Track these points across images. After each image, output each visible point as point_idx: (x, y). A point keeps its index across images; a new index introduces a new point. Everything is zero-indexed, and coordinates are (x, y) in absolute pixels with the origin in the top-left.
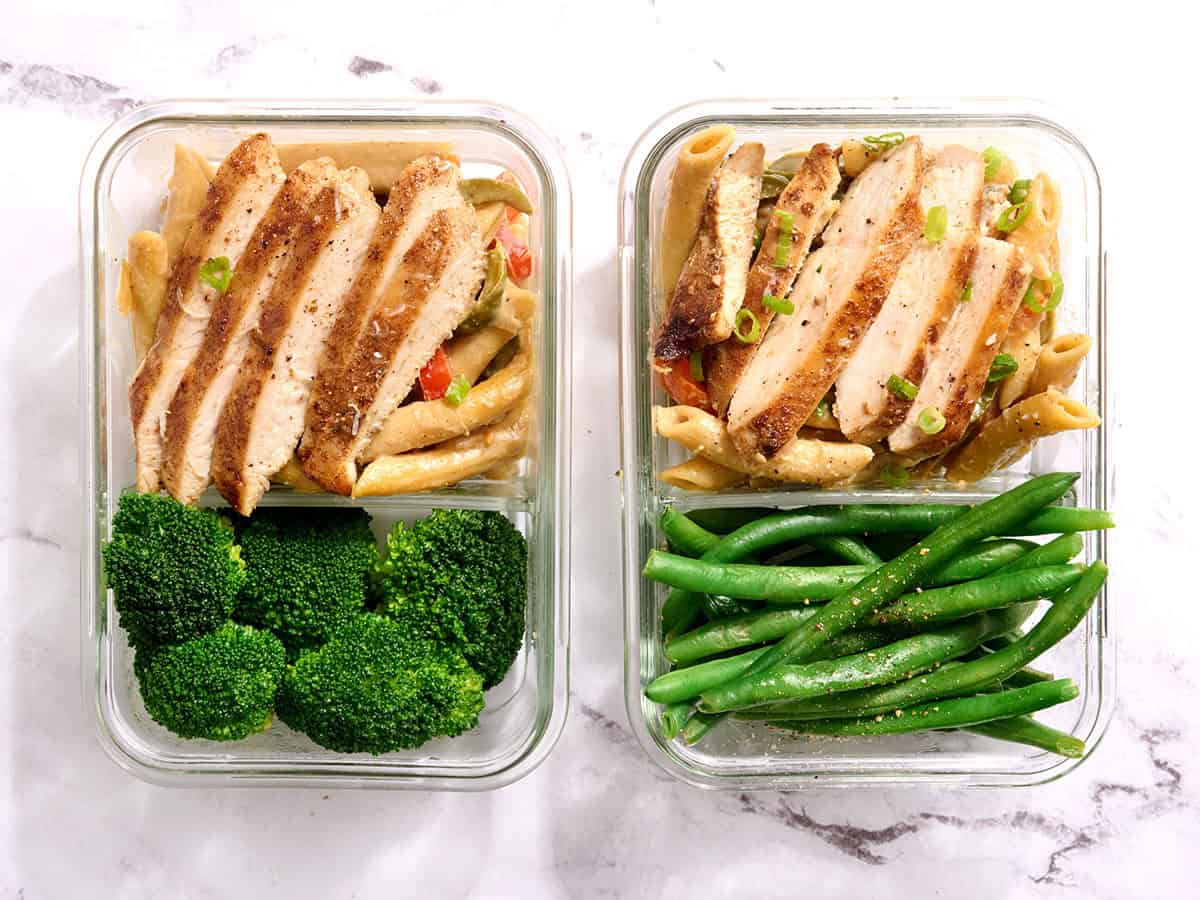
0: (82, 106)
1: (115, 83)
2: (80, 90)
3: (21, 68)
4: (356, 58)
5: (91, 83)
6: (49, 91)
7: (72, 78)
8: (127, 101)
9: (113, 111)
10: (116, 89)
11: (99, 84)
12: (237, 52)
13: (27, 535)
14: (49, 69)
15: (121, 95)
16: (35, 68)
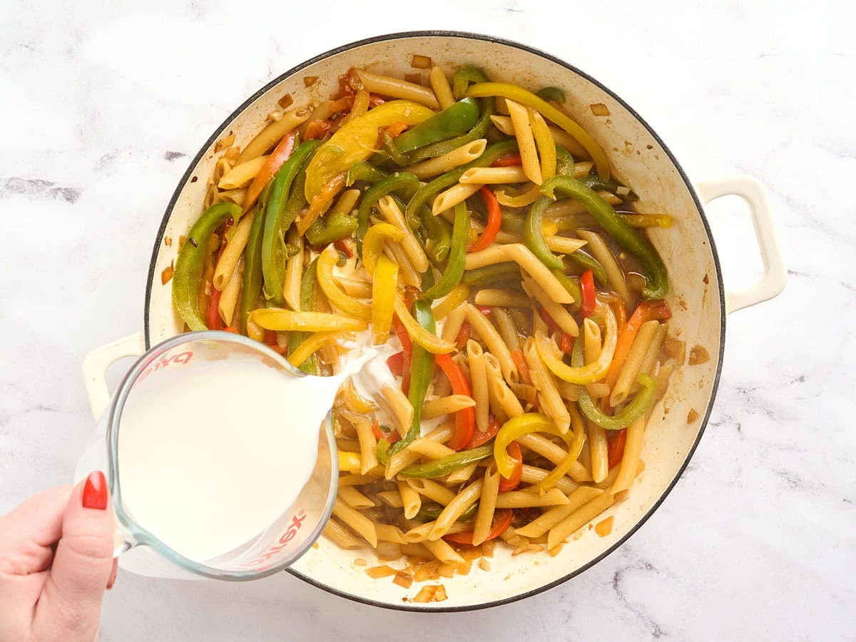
0: (37, 195)
1: (51, 182)
2: (35, 186)
3: (5, 180)
4: (167, 152)
5: (40, 183)
6: (20, 189)
7: (30, 181)
8: (59, 189)
9: (52, 195)
10: (52, 184)
11: (44, 182)
12: (110, 158)
13: (41, 407)
14: (18, 178)
15: (54, 187)
16: (12, 179)
